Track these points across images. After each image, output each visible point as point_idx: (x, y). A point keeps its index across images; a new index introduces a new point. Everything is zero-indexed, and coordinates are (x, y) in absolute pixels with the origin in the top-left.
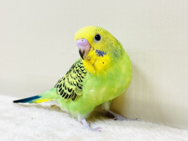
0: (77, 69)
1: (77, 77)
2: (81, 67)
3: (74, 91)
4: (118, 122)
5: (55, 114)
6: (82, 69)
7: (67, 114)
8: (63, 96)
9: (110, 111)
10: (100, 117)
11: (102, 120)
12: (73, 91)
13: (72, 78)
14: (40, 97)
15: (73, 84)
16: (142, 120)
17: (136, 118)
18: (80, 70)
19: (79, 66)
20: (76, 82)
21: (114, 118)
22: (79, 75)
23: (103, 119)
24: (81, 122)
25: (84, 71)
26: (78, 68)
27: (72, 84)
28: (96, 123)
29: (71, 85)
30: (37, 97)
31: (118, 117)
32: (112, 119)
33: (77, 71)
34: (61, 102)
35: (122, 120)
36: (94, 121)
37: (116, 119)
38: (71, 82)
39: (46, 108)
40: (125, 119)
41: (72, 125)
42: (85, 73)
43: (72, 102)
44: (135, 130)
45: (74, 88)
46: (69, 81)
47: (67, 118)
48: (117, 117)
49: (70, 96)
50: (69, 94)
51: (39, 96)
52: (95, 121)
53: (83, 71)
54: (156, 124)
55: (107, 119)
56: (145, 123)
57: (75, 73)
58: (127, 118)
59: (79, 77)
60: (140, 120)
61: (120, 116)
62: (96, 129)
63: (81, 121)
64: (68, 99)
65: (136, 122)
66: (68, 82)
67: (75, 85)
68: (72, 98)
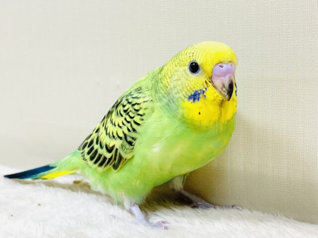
0: (126, 108)
1: (125, 122)
2: (133, 105)
3: (119, 150)
4: (200, 211)
5: (81, 197)
6: (136, 107)
7: (104, 197)
8: (95, 162)
9: (183, 192)
10: (165, 202)
11: (170, 208)
12: (117, 149)
13: (115, 125)
14: (52, 168)
15: (116, 136)
16: (243, 208)
17: (233, 204)
18: (131, 109)
19: (129, 103)
20: (123, 132)
21: (192, 205)
22: (129, 119)
23: (171, 205)
24: (130, 212)
25: (140, 112)
26: (128, 106)
27: (114, 137)
28: (158, 213)
29: (112, 138)
30: (47, 168)
31: (199, 203)
32: (188, 205)
33: (125, 111)
34: (92, 173)
35: (207, 207)
36: (154, 210)
37: (194, 207)
38: (113, 133)
39: (64, 187)
40: (212, 207)
41: (114, 217)
42: (141, 115)
43: (114, 171)
44: (231, 227)
45: (117, 143)
46: (108, 132)
47: (105, 204)
48: (197, 202)
49: (110, 159)
50: (108, 155)
51: (51, 166)
52: (157, 209)
53: (137, 110)
54: (269, 214)
55: (177, 205)
56: (249, 212)
57: (122, 116)
58: (215, 205)
59: (128, 122)
60: (241, 208)
61: (203, 201)
62: (159, 225)
63: (130, 209)
64: (105, 166)
65: (233, 211)
66: (107, 134)
67: (121, 138)
68: (113, 164)
